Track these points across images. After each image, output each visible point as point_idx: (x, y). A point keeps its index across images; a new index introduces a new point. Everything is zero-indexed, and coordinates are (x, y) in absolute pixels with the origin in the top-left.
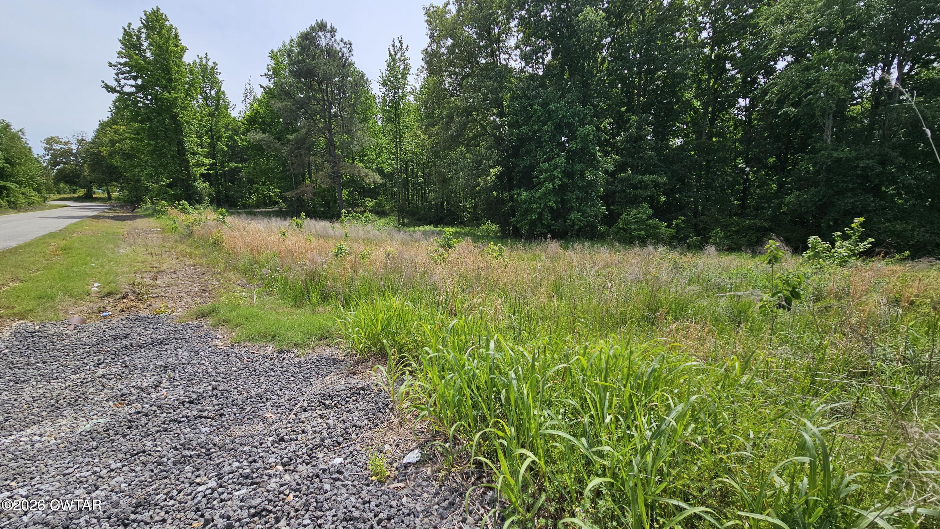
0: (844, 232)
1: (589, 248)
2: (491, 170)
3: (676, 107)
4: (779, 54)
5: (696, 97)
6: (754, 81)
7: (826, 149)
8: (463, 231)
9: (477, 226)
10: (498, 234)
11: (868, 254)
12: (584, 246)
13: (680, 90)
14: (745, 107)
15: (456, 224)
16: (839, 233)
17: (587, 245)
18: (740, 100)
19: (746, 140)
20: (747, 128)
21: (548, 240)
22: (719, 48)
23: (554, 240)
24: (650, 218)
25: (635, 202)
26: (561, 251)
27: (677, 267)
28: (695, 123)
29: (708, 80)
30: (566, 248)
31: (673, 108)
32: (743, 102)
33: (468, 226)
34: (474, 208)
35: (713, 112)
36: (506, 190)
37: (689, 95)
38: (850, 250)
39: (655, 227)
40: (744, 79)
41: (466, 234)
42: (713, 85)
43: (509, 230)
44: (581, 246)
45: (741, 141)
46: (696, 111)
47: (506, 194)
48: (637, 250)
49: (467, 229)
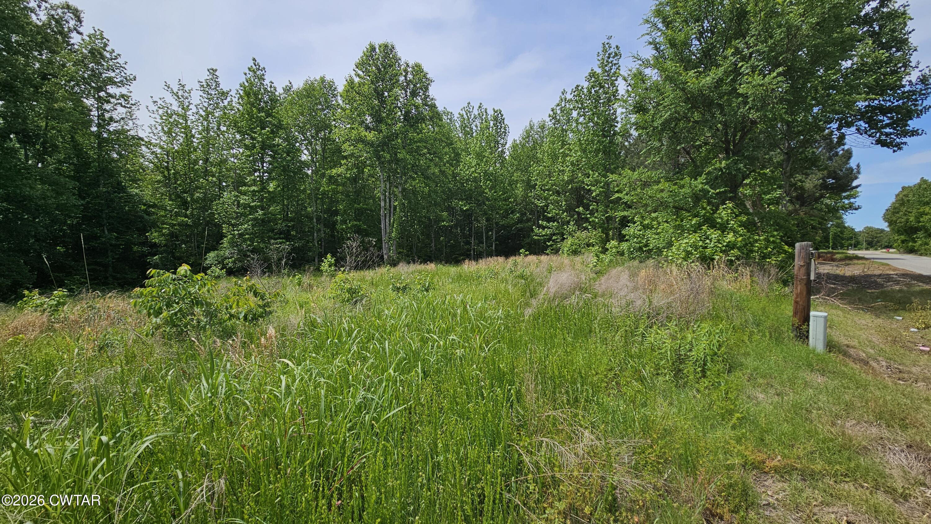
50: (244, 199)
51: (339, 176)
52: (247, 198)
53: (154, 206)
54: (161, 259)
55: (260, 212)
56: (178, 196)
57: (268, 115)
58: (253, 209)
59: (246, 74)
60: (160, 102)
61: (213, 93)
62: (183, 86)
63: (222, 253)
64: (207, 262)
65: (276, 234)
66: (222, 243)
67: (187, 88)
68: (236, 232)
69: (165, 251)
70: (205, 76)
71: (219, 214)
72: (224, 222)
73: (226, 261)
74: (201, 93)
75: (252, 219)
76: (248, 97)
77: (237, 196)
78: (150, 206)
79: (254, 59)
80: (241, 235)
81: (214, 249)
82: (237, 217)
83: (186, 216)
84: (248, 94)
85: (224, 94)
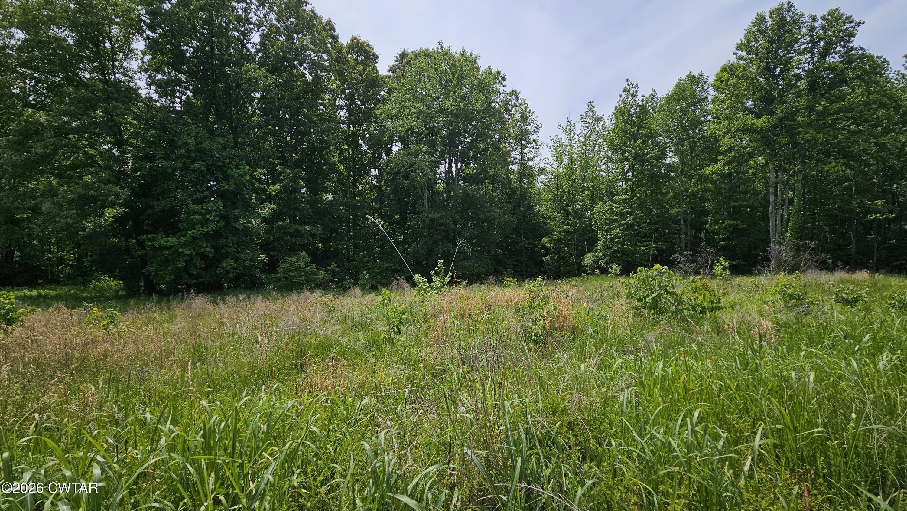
0: (435, 271)
1: (244, 300)
2: (106, 210)
3: (324, 167)
4: (392, 141)
5: (340, 162)
6: (380, 157)
7: (425, 212)
8: (54, 293)
9: (84, 284)
10: (121, 293)
11: (451, 283)
12: (238, 299)
13: (327, 153)
14: (376, 175)
15: (39, 284)
16: (433, 272)
17: (241, 297)
18: (372, 170)
19: (380, 200)
20: (379, 192)
21: (193, 296)
22: (354, 127)
23: (200, 295)
24: (307, 265)
25: (293, 250)
26: (210, 306)
27: (331, 310)
28: (341, 183)
29: (348, 150)
30: (215, 303)
31: (323, 169)
32: (374, 172)
33: (66, 285)
34: (79, 260)
35: (354, 176)
36: (132, 237)
37: (335, 159)
38: (441, 282)
39: (313, 273)
40: (373, 154)
41: (58, 298)
42: (352, 155)
43: (139, 287)
44: (235, 298)
45: (376, 200)
46: (341, 173)
47: (133, 241)
48: (295, 296)
49: (63, 290)
50: (616, 207)
51: (713, 173)
52: (619, 206)
53: (549, 218)
54: (551, 258)
55: (630, 218)
56: (564, 209)
57: (640, 127)
58: (624, 216)
59: (621, 96)
60: (555, 139)
61: (591, 121)
62: (570, 122)
63: (597, 254)
64: (585, 262)
65: (642, 237)
66: (597, 246)
67: (572, 123)
68: (609, 237)
69: (554, 253)
70: (584, 109)
71: (595, 221)
72: (599, 228)
73: (600, 261)
74: (582, 124)
75: (623, 225)
76: (623, 116)
77: (610, 205)
78: (546, 219)
79: (628, 80)
80: (612, 239)
81: (590, 251)
82: (609, 224)
83: (568, 224)
84: (622, 114)
85: (598, 120)
